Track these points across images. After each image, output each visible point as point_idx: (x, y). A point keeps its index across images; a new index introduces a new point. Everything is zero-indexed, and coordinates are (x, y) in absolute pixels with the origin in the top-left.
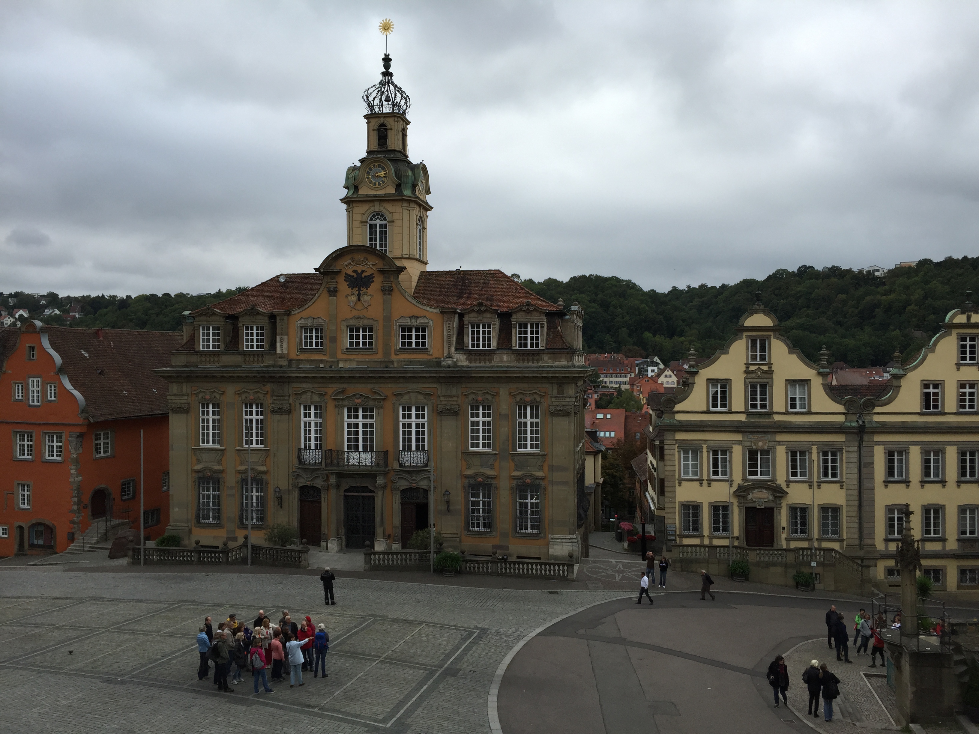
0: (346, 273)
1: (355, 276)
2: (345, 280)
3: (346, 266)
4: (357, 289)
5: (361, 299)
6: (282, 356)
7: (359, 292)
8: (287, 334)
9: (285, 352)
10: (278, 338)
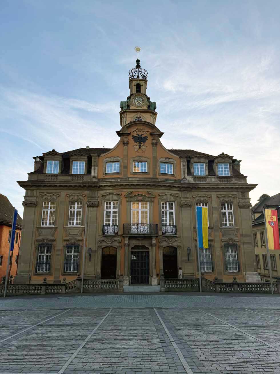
0: (133, 135)
1: (138, 136)
2: (133, 139)
3: (133, 132)
4: (139, 143)
5: (141, 147)
6: (94, 177)
7: (140, 144)
8: (98, 166)
9: (96, 175)
10: (93, 168)
